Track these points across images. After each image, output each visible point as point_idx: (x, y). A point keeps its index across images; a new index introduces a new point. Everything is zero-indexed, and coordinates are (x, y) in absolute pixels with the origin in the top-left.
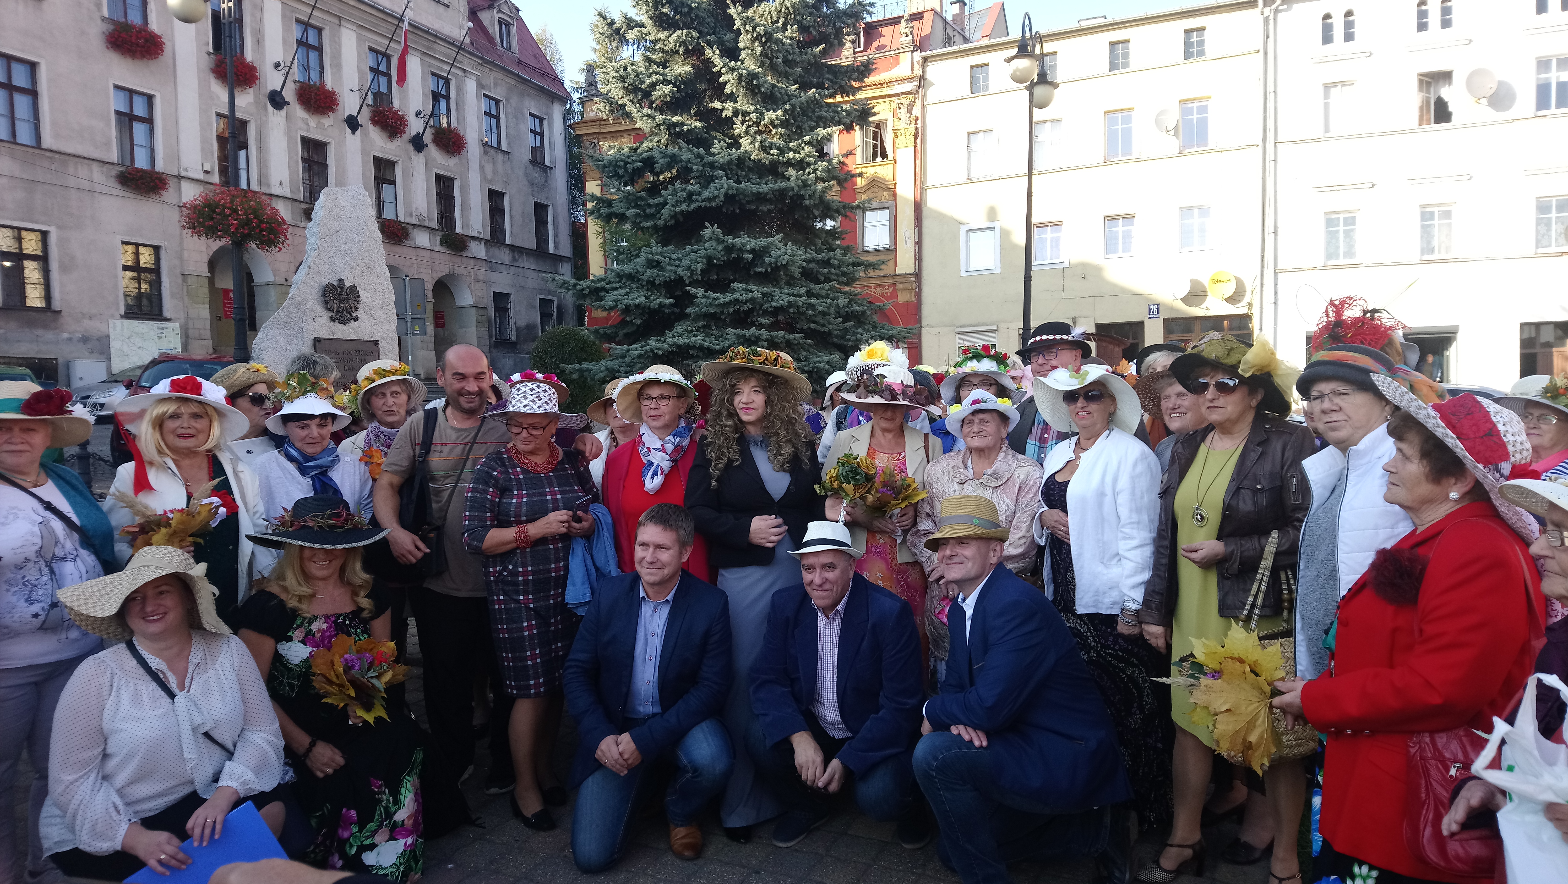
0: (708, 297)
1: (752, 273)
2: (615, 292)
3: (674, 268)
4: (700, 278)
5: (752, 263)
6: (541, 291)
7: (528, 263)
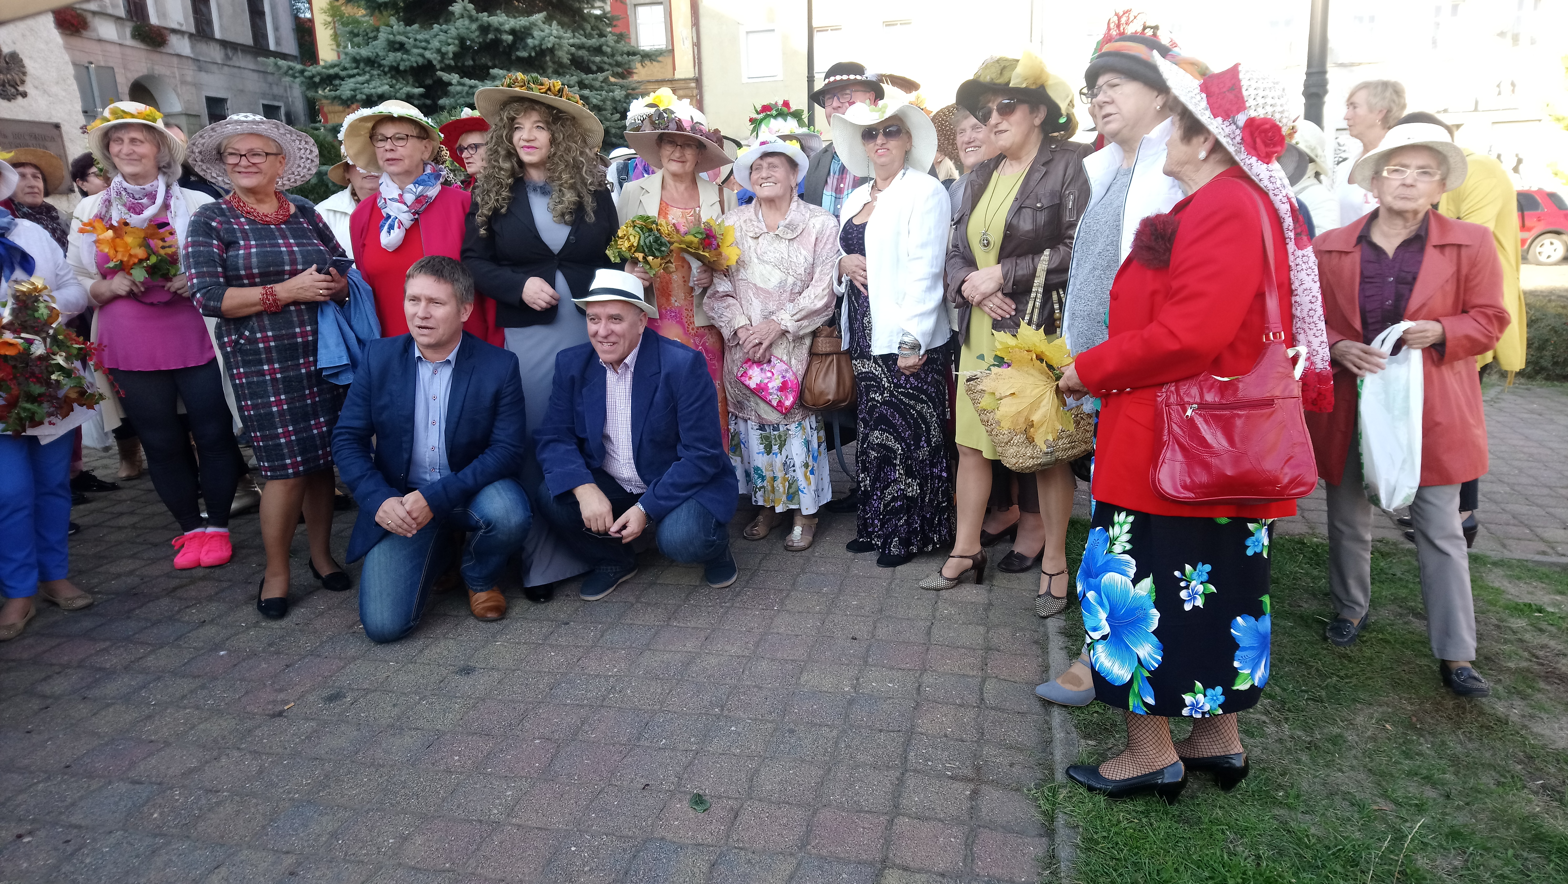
0: (463, 85)
1: (513, 57)
2: (352, 80)
3: (421, 51)
4: (452, 63)
5: (513, 47)
6: (264, 95)
7: (244, 61)
